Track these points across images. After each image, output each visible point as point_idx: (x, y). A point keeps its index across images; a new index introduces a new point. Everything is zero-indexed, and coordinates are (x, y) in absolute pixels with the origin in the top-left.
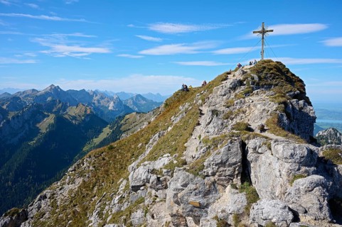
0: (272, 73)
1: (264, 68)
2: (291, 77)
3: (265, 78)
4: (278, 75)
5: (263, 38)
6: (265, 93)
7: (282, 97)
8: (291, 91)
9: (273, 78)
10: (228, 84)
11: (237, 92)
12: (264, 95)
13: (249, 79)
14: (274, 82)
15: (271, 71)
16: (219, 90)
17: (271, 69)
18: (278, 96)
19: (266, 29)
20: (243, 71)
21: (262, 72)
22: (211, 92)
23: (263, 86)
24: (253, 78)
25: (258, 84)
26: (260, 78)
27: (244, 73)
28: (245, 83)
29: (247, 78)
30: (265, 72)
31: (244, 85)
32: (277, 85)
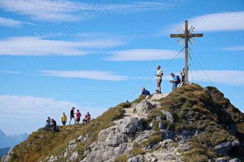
0: (196, 110)
1: (184, 100)
2: (232, 114)
3: (184, 117)
4: (205, 113)
5: (187, 46)
6: (176, 146)
7: (201, 153)
8: (225, 141)
9: (198, 119)
10: (122, 125)
11: (137, 140)
12: (176, 150)
13: (158, 118)
14: (198, 125)
15: (195, 107)
16: (108, 136)
17: (195, 103)
18: (194, 152)
19: (191, 32)
20: (149, 103)
21: (179, 107)
22: (95, 139)
23: (180, 132)
24: (164, 118)
25: (172, 128)
26: (176, 118)
27: (151, 107)
28: (151, 125)
29: (155, 117)
30: (184, 107)
31: (150, 128)
32: (202, 130)
